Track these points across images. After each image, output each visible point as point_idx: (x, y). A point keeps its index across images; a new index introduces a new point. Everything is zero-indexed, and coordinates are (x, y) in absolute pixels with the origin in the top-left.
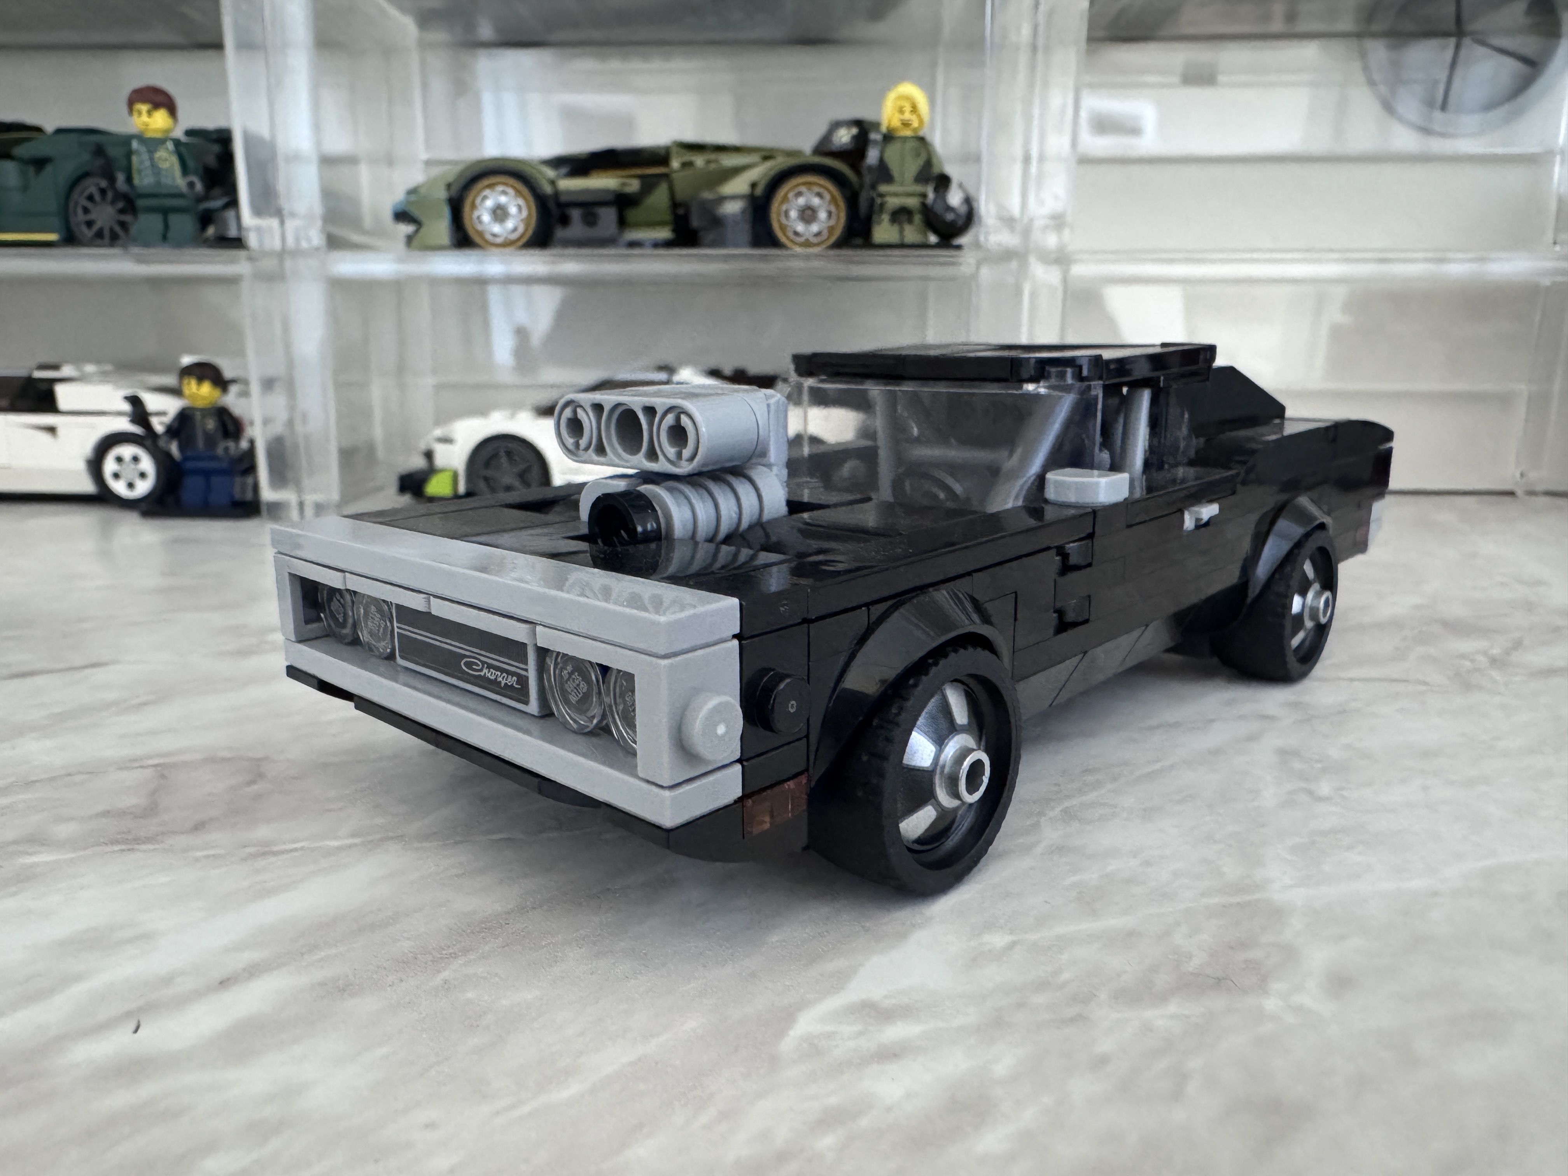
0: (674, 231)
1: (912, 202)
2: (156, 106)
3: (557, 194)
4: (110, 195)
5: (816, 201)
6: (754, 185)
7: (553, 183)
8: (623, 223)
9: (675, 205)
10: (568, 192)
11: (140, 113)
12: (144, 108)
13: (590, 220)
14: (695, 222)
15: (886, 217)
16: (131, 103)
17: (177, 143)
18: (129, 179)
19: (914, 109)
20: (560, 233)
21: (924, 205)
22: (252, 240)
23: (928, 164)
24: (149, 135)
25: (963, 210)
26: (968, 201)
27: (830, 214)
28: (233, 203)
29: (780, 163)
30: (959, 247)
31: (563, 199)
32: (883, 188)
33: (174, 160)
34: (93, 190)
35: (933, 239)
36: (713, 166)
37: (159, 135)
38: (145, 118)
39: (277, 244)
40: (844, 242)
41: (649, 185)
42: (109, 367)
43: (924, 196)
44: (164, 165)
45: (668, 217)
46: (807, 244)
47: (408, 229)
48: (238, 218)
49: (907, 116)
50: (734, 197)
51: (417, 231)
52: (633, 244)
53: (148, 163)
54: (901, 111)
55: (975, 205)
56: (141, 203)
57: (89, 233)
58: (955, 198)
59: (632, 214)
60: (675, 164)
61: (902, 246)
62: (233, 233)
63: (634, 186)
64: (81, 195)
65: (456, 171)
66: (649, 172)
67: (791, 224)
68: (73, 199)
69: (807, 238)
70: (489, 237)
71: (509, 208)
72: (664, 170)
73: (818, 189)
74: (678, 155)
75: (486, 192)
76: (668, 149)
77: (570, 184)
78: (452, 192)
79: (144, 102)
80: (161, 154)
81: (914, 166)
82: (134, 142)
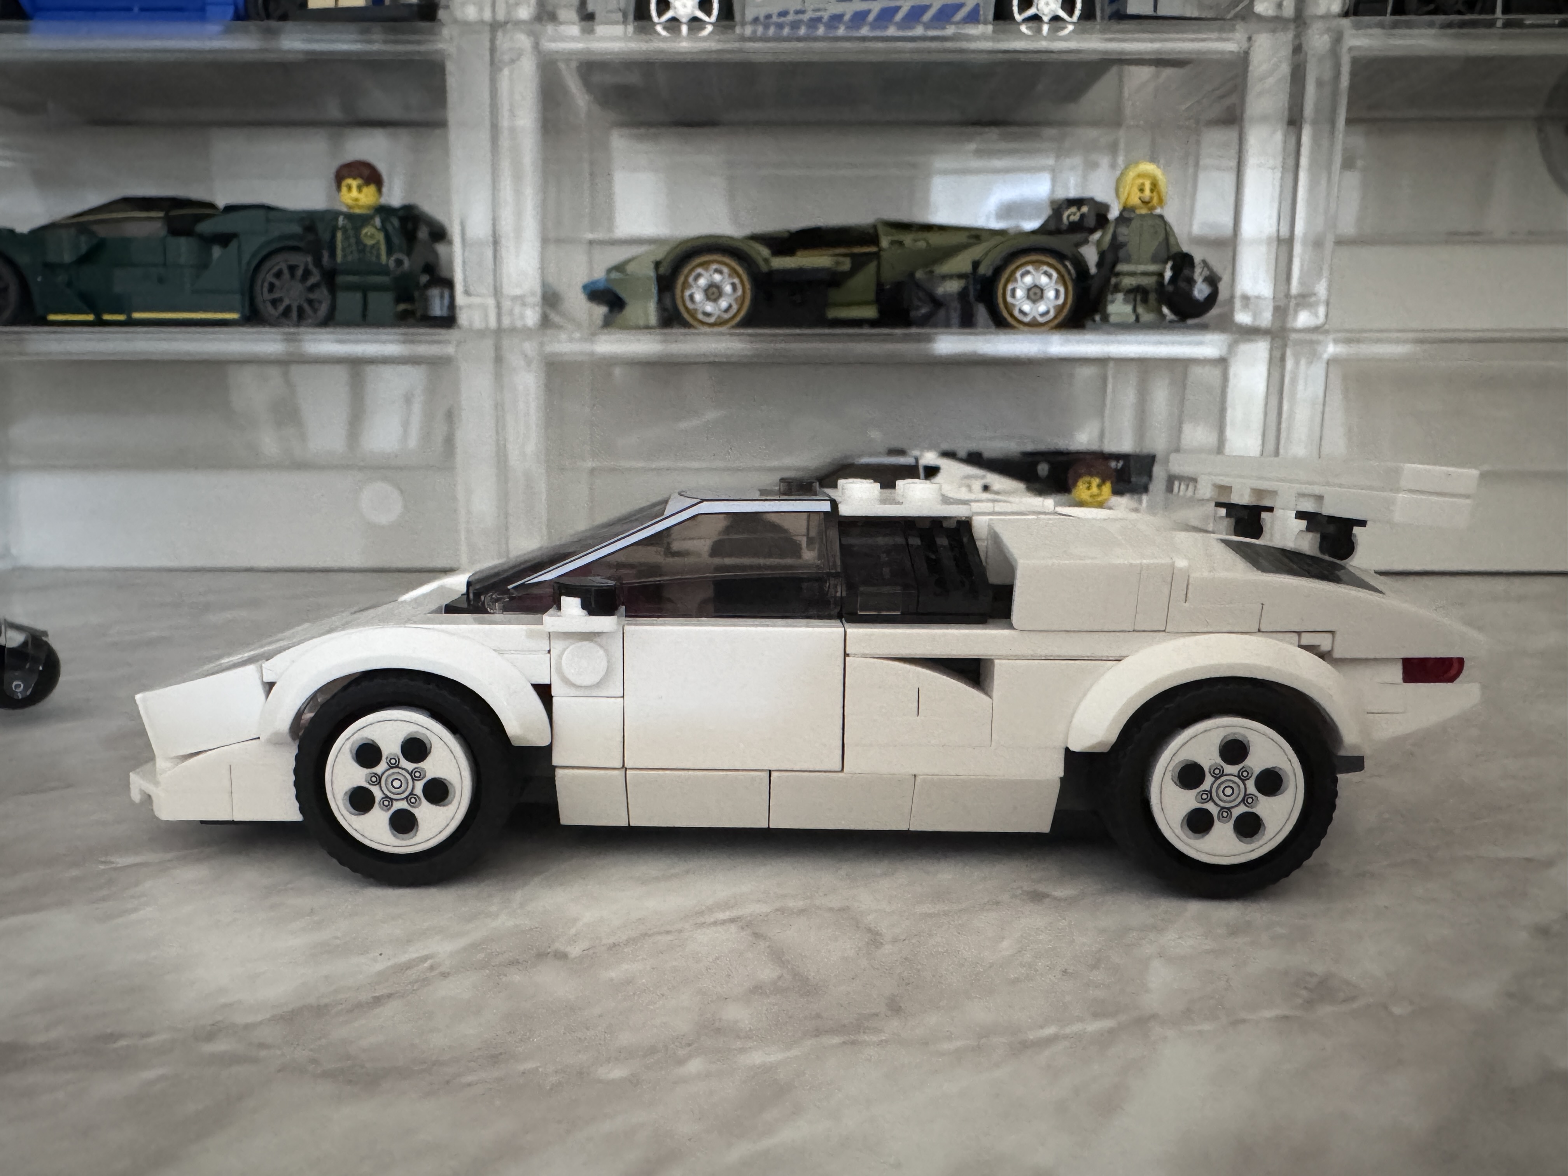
0: (879, 310)
1: (1149, 281)
3: (770, 272)
5: (1044, 280)
7: (766, 261)
8: (826, 303)
9: (881, 286)
10: (780, 271)
11: (349, 188)
12: (354, 183)
13: (798, 299)
15: (1120, 296)
16: (340, 178)
18: (333, 256)
19: (1155, 188)
20: (766, 313)
21: (1160, 283)
23: (1166, 242)
24: (357, 211)
26: (1213, 281)
27: (1057, 292)
29: (1003, 242)
31: (775, 277)
32: (1121, 267)
33: (381, 237)
34: (283, 266)
35: (1170, 318)
36: (922, 244)
37: (365, 211)
38: (355, 193)
39: (491, 323)
41: (859, 262)
43: (1161, 275)
44: (370, 242)
45: (873, 296)
46: (1034, 323)
47: (606, 309)
49: (1147, 194)
50: (953, 276)
51: (616, 312)
53: (353, 240)
56: (341, 279)
57: (274, 312)
59: (835, 295)
60: (885, 243)
61: (1138, 325)
63: (845, 265)
64: (268, 272)
65: (666, 248)
66: (857, 250)
67: (1017, 303)
68: (261, 276)
69: (1034, 317)
70: (700, 317)
71: (723, 287)
72: (873, 249)
73: (1045, 268)
74: (886, 235)
75: (700, 270)
76: (875, 227)
77: (781, 263)
78: (662, 270)
79: (354, 178)
80: (367, 230)
81: (1151, 245)
82: (341, 219)
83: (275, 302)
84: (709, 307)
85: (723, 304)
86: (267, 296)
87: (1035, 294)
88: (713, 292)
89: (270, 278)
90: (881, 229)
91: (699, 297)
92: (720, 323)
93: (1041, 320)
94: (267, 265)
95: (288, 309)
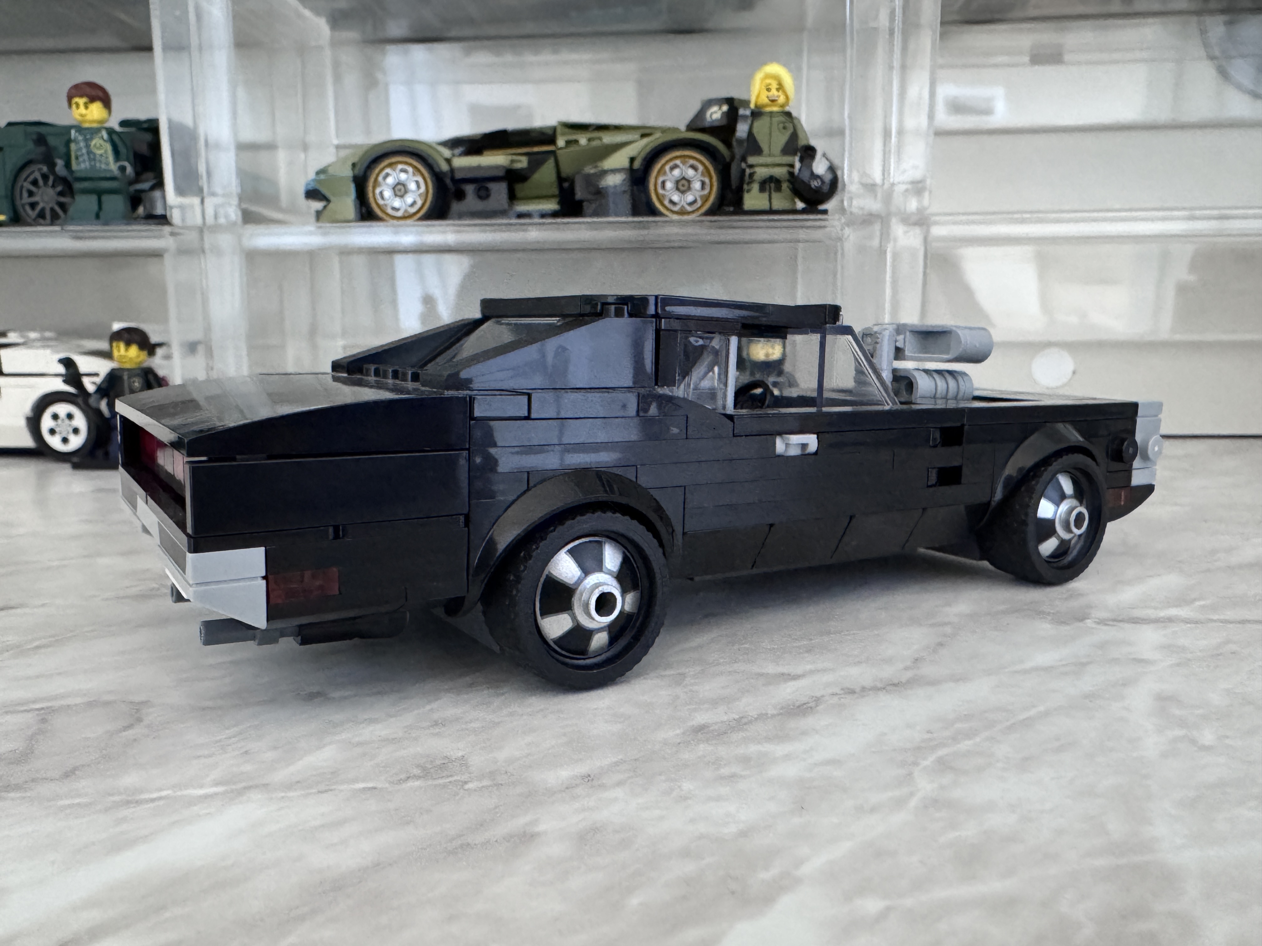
0: (559, 203)
1: (780, 172)
2: (92, 99)
3: (452, 170)
4: (51, 179)
5: (691, 173)
6: (632, 160)
7: (448, 161)
8: (512, 197)
9: (561, 179)
10: (462, 169)
11: (78, 105)
12: (81, 101)
13: (483, 194)
14: (579, 194)
15: (756, 187)
16: (70, 99)
17: (111, 131)
18: (68, 165)
19: (780, 87)
20: (456, 206)
21: (791, 174)
22: (176, 216)
23: (794, 136)
24: (87, 125)
25: (828, 177)
26: (832, 169)
27: (703, 184)
28: (160, 184)
29: (657, 139)
30: (825, 212)
31: (458, 176)
32: (751, 160)
33: (109, 147)
34: (37, 175)
35: (800, 205)
36: (595, 143)
37: (95, 125)
38: (82, 110)
39: (199, 221)
40: (716, 210)
41: (536, 162)
42: (48, 334)
43: (792, 166)
44: (99, 152)
45: (556, 191)
46: (682, 212)
47: (318, 205)
48: (164, 198)
49: (774, 92)
50: (614, 171)
51: (325, 207)
52: (520, 216)
53: (84, 151)
54: (768, 90)
55: (839, 173)
56: (77, 186)
57: (33, 214)
58: (820, 167)
59: (521, 189)
60: (561, 142)
61: (771, 212)
62: (159, 211)
63: (522, 163)
64: (25, 180)
65: (360, 152)
66: (536, 149)
67: (667, 194)
68: (20, 183)
69: (683, 206)
70: (390, 211)
71: (408, 184)
72: (551, 148)
73: (692, 162)
74: (563, 134)
75: (388, 170)
76: (554, 129)
77: (463, 162)
78: (357, 171)
79: (81, 96)
80: (96, 142)
81: (781, 139)
82: (73, 132)
83: (33, 206)
84: (397, 203)
85: (409, 199)
86: (26, 199)
87: (683, 185)
88: (400, 189)
89: (27, 185)
90: (559, 131)
91: (387, 194)
92: (407, 217)
93: (689, 209)
94: (24, 175)
95: (43, 210)
